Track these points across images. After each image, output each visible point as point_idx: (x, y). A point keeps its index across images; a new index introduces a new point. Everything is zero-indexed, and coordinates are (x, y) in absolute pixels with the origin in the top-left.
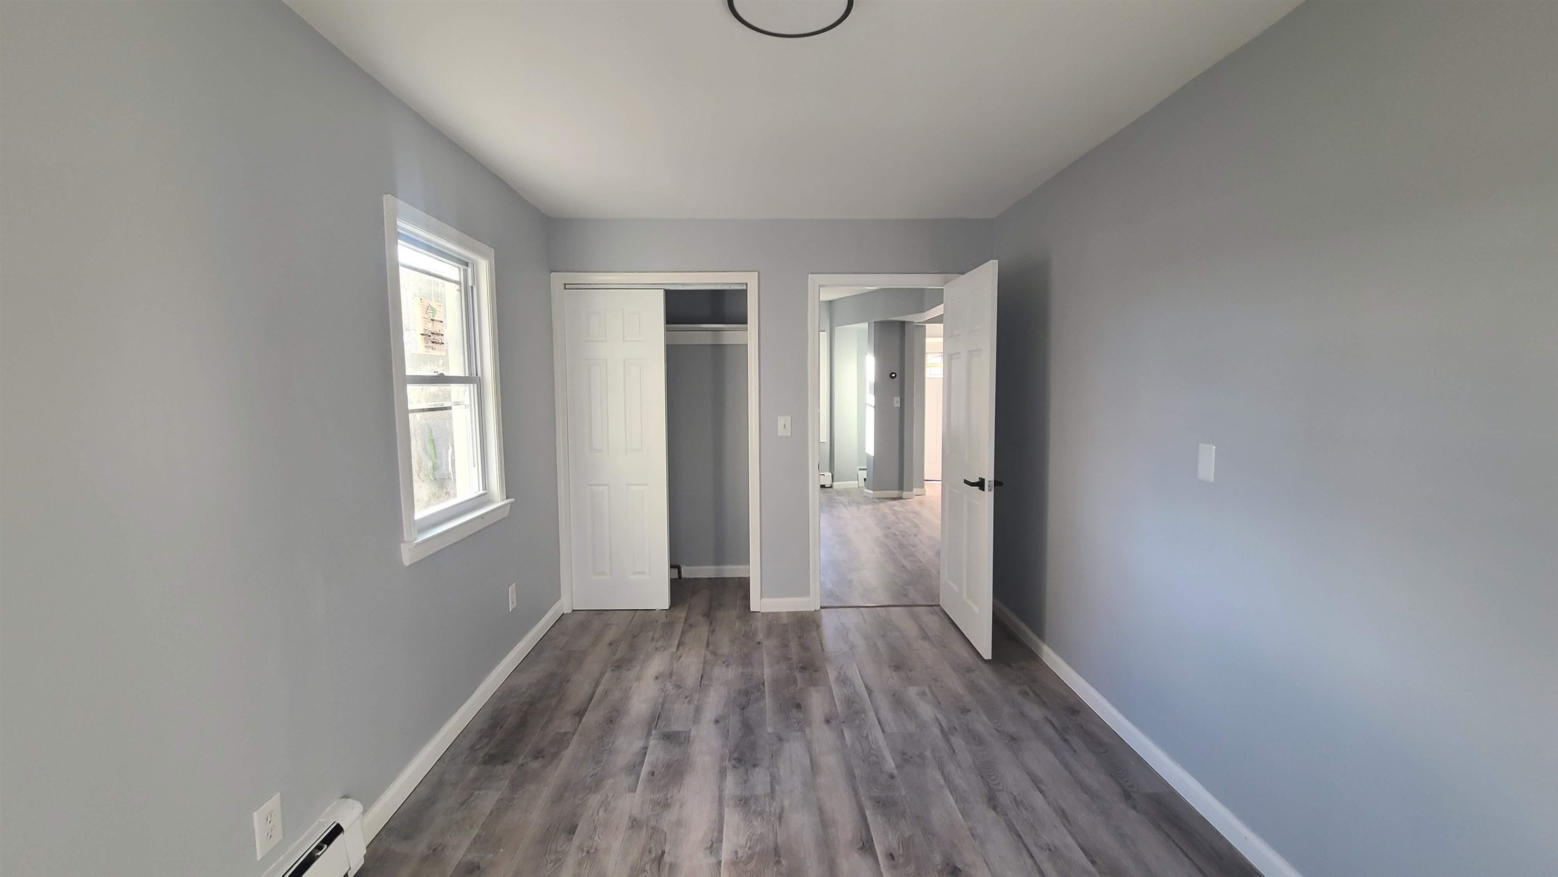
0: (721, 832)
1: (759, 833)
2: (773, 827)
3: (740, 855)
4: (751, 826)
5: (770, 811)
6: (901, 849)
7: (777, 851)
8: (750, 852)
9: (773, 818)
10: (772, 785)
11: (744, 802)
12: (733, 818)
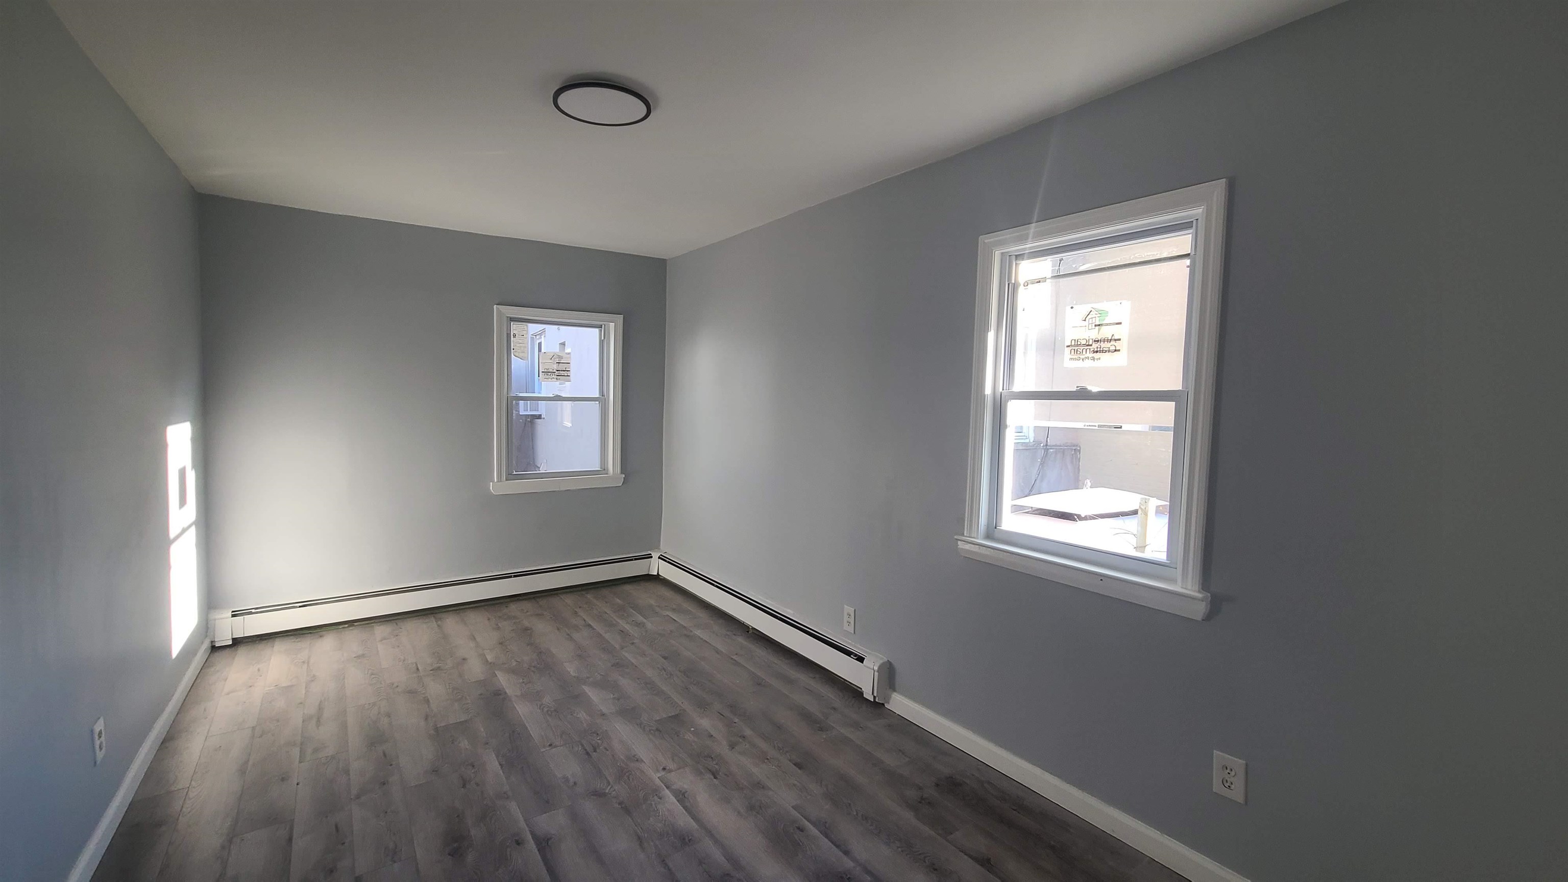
0: (685, 808)
1: (651, 819)
2: (641, 828)
3: (656, 798)
4: (662, 821)
5: (652, 841)
6: (508, 853)
7: (628, 811)
8: (649, 802)
9: (646, 835)
10: (669, 870)
11: (685, 840)
12: (684, 821)
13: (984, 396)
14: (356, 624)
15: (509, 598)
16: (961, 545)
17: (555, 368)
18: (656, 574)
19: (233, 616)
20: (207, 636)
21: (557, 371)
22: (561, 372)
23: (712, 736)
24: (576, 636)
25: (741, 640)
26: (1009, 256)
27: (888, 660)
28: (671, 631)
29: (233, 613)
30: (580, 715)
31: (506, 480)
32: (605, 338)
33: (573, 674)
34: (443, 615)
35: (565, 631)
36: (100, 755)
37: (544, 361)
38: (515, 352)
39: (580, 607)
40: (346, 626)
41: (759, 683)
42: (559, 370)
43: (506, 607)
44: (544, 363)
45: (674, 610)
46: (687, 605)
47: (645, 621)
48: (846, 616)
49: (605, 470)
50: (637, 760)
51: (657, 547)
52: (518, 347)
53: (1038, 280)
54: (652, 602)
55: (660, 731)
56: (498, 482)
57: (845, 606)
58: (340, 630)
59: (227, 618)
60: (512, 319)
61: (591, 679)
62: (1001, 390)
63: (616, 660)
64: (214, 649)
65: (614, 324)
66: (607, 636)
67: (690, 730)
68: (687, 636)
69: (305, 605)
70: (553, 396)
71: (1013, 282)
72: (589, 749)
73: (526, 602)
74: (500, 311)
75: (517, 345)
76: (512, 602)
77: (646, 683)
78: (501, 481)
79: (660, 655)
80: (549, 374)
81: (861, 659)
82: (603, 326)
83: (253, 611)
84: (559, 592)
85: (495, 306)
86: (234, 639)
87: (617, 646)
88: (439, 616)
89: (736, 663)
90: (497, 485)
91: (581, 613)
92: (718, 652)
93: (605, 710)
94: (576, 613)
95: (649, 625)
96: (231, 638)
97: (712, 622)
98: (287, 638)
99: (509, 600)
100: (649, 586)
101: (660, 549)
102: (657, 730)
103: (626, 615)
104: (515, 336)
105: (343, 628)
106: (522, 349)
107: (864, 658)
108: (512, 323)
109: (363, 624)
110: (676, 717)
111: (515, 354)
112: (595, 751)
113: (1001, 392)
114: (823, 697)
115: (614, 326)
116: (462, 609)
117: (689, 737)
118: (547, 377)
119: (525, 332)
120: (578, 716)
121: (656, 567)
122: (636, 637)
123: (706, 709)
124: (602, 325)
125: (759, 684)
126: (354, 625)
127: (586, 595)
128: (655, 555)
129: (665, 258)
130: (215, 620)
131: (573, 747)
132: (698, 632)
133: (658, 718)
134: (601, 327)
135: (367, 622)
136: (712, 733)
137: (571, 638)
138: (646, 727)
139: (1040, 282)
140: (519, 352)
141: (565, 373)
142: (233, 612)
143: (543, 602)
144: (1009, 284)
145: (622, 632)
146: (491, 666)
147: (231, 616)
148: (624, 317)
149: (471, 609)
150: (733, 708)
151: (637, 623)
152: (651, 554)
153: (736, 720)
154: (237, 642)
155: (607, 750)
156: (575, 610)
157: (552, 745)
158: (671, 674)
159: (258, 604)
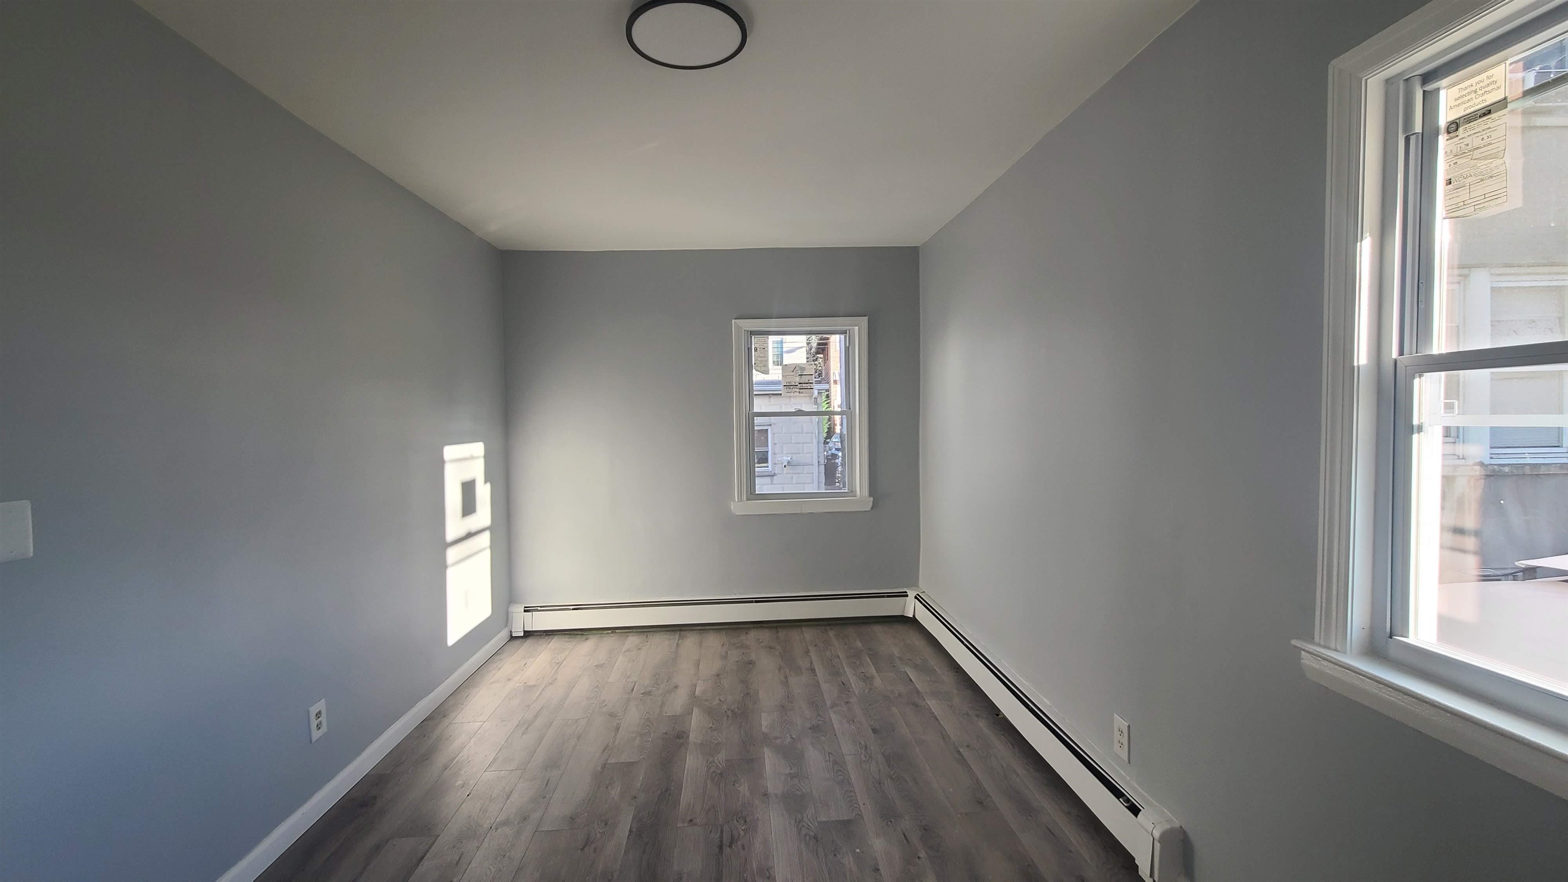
13: (1349, 370)
14: (617, 631)
15: (752, 624)
16: (1306, 659)
17: (798, 380)
18: (912, 616)
19: (525, 611)
20: (506, 626)
21: (800, 383)
22: (804, 385)
23: (878, 870)
24: (793, 680)
25: (983, 725)
26: (1407, 80)
27: (1181, 827)
28: (899, 695)
29: (525, 609)
30: (741, 789)
31: (747, 500)
32: (849, 344)
33: (764, 729)
34: (688, 634)
35: (785, 672)
36: (316, 735)
37: (787, 374)
38: (757, 366)
39: (815, 646)
40: (610, 632)
41: (981, 801)
42: (802, 383)
43: (746, 633)
44: (786, 376)
45: (916, 667)
46: (934, 662)
47: (876, 674)
48: (1116, 733)
49: (852, 492)
50: (769, 878)
51: (914, 584)
52: (760, 361)
53: (1483, 111)
54: (896, 652)
55: (817, 841)
56: (738, 501)
57: (1115, 714)
58: (603, 635)
59: (521, 612)
60: (752, 333)
61: (778, 741)
62: (1395, 354)
63: (819, 720)
64: (512, 638)
65: (858, 327)
66: (825, 687)
67: (855, 850)
68: (916, 705)
69: (577, 608)
70: (795, 411)
71: (1418, 128)
72: (726, 841)
73: (767, 630)
74: (738, 325)
75: (759, 359)
76: (754, 628)
77: (835, 762)
78: (741, 501)
79: (871, 726)
80: (792, 387)
81: (1135, 810)
82: (848, 332)
83: (539, 608)
84: (803, 623)
85: (733, 320)
86: (525, 632)
87: (828, 703)
88: (683, 633)
89: (962, 760)
90: (739, 507)
91: (813, 654)
92: (944, 737)
93: (771, 790)
94: (807, 652)
95: (878, 682)
96: (522, 630)
97: (955, 692)
98: (563, 636)
99: (751, 626)
100: (901, 628)
101: (919, 587)
102: (815, 838)
103: (858, 663)
104: (756, 350)
105: (607, 633)
106: (763, 363)
107: (1141, 810)
108: (753, 337)
109: (623, 632)
110: (846, 824)
111: (757, 368)
112: (730, 846)
113: (1396, 361)
114: (1070, 851)
115: (859, 328)
116: (707, 629)
117: (848, 861)
118: (790, 390)
119: (765, 345)
120: (739, 789)
121: (911, 607)
122: (855, 695)
123: (890, 823)
124: (846, 330)
125: (980, 803)
126: (615, 632)
127: (829, 631)
128: (912, 594)
129: (916, 245)
130: (513, 613)
131: (711, 831)
132: (933, 704)
133: (824, 819)
134: (846, 333)
135: (626, 631)
136: (881, 867)
137: (785, 683)
138: (803, 829)
139: (1489, 112)
140: (761, 367)
141: (808, 386)
142: (525, 607)
143: (782, 633)
144: (1407, 139)
145: (844, 685)
146: (694, 700)
147: (523, 611)
148: (868, 318)
149: (714, 631)
150: (927, 831)
151: (865, 676)
152: (906, 592)
153: (922, 854)
154: (528, 634)
155: (744, 849)
156: (810, 648)
157: (692, 821)
158: (870, 757)
159: (544, 603)
